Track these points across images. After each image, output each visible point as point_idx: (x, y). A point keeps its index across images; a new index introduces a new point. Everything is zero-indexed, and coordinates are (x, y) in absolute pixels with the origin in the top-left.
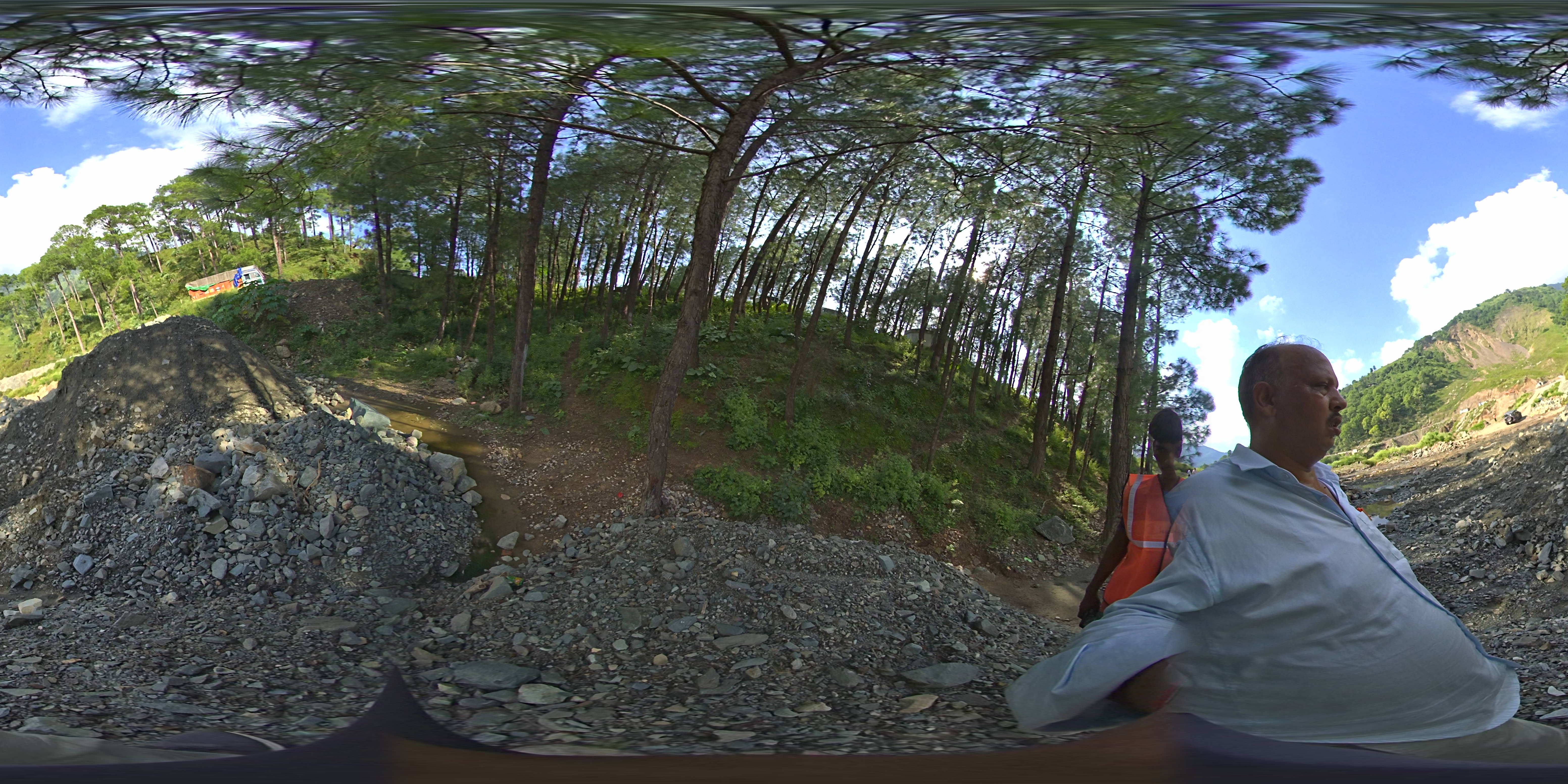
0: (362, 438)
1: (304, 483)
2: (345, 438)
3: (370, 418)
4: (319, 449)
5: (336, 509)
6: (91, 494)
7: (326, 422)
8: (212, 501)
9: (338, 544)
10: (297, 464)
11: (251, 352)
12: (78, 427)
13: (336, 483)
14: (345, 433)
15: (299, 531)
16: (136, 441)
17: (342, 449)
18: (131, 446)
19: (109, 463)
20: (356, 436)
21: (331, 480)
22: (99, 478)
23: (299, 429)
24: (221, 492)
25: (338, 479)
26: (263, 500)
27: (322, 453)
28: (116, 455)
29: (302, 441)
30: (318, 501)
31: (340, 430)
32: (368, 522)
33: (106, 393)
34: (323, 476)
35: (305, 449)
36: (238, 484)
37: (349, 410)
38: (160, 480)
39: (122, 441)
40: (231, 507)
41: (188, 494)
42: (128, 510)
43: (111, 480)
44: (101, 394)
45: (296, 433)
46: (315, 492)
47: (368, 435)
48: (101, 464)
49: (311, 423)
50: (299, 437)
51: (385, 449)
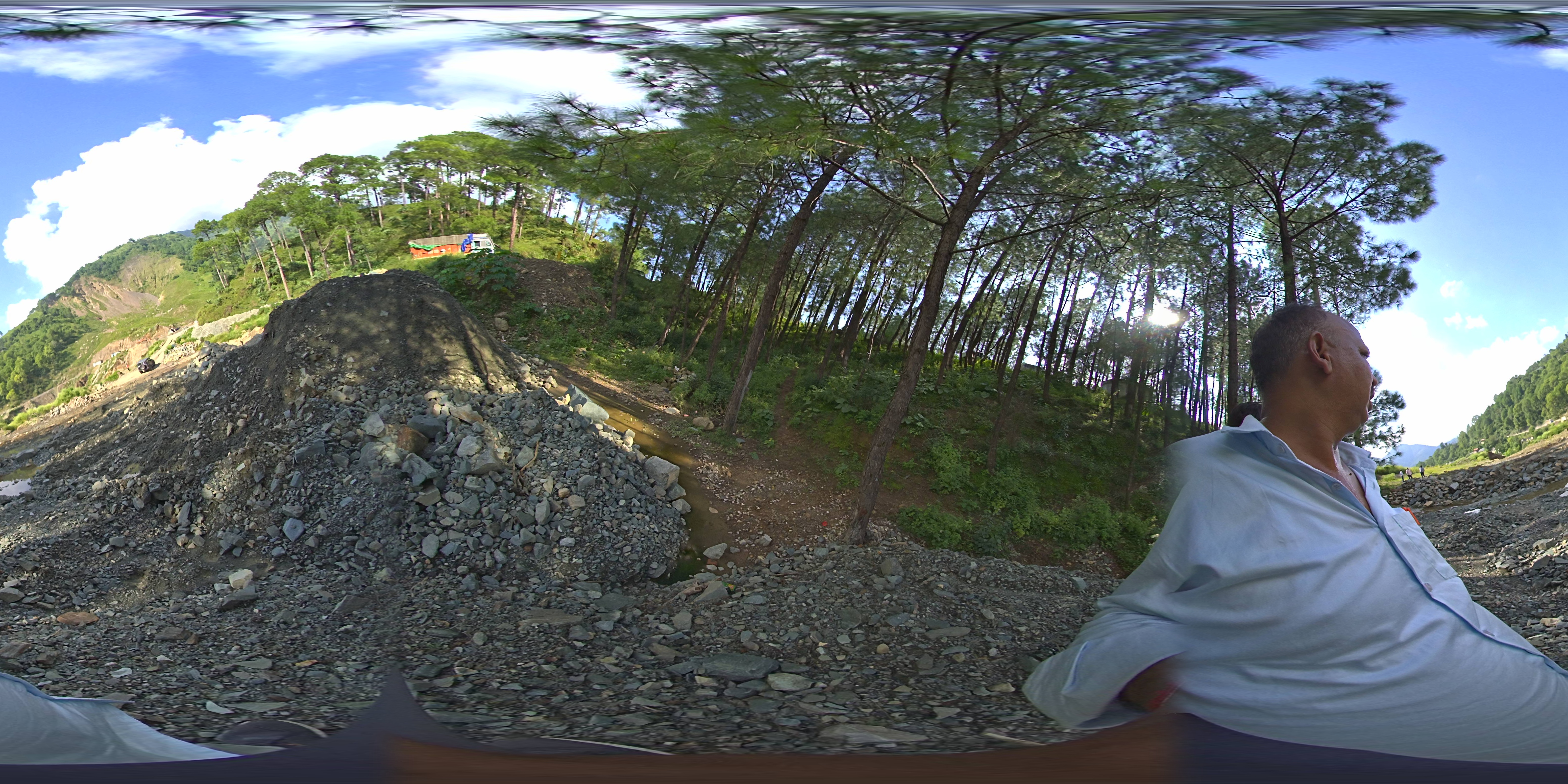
0: (581, 427)
1: (521, 463)
2: (565, 423)
3: (590, 409)
4: (537, 430)
5: (552, 495)
6: (302, 449)
7: (546, 403)
8: (428, 470)
9: (552, 532)
10: (512, 442)
11: (472, 318)
12: (286, 373)
13: (552, 468)
14: (565, 419)
15: (514, 513)
16: (347, 393)
17: (560, 434)
18: (342, 397)
19: (321, 414)
20: (577, 424)
21: (548, 465)
22: (309, 430)
23: (517, 405)
24: (434, 459)
25: (555, 464)
26: (479, 474)
27: (540, 435)
28: (326, 405)
29: (518, 418)
30: (533, 484)
31: (560, 414)
32: (583, 513)
33: (317, 339)
34: (540, 458)
35: (522, 428)
36: (453, 454)
37: (568, 396)
38: (374, 438)
39: (333, 391)
40: (445, 477)
41: (403, 458)
42: (341, 469)
43: (323, 433)
44: (312, 340)
45: (513, 408)
46: (530, 474)
47: (586, 426)
48: (311, 415)
49: (529, 401)
50: (516, 413)
51: (604, 442)
